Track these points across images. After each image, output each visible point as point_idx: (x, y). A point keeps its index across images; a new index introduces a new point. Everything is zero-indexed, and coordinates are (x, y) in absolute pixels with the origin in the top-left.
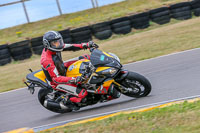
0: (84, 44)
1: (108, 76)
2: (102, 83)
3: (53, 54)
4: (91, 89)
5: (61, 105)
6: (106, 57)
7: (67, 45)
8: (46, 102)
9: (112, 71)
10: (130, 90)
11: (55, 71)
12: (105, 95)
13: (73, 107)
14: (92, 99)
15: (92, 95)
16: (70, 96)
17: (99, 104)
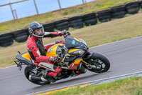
0: (59, 32)
1: (78, 56)
2: (73, 61)
3: (36, 39)
4: (65, 66)
5: (42, 78)
6: (76, 41)
8: (30, 76)
9: (81, 52)
10: (94, 66)
11: (38, 52)
12: (75, 71)
13: (51, 80)
14: (65, 74)
15: (65, 71)
16: (48, 72)
17: (70, 78)
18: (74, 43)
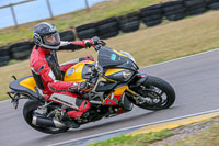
0: (86, 41)
1: (121, 81)
2: (113, 90)
4: (98, 98)
5: (56, 122)
6: (118, 56)
7: (63, 43)
8: (35, 118)
9: (126, 74)
10: (148, 99)
11: (51, 74)
12: (114, 107)
13: (71, 123)
14: (97, 112)
15: (97, 109)
16: (67, 110)
18: (113, 58)
